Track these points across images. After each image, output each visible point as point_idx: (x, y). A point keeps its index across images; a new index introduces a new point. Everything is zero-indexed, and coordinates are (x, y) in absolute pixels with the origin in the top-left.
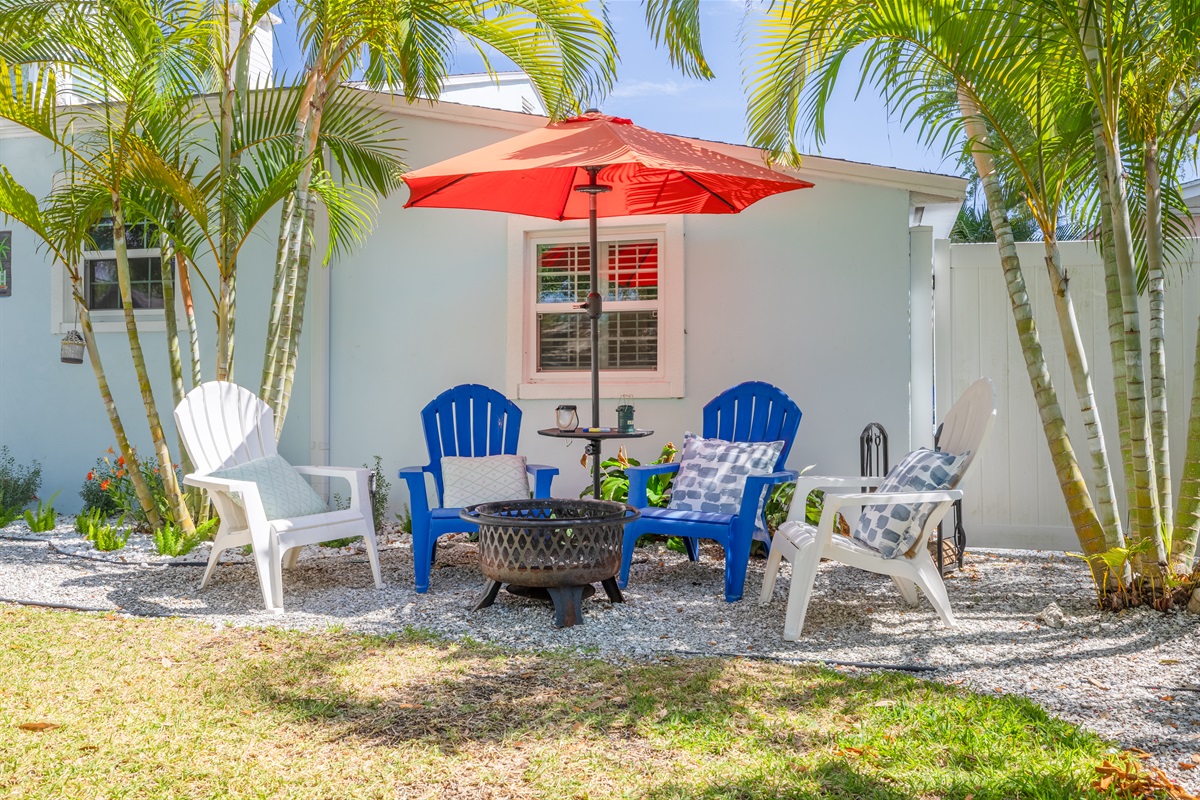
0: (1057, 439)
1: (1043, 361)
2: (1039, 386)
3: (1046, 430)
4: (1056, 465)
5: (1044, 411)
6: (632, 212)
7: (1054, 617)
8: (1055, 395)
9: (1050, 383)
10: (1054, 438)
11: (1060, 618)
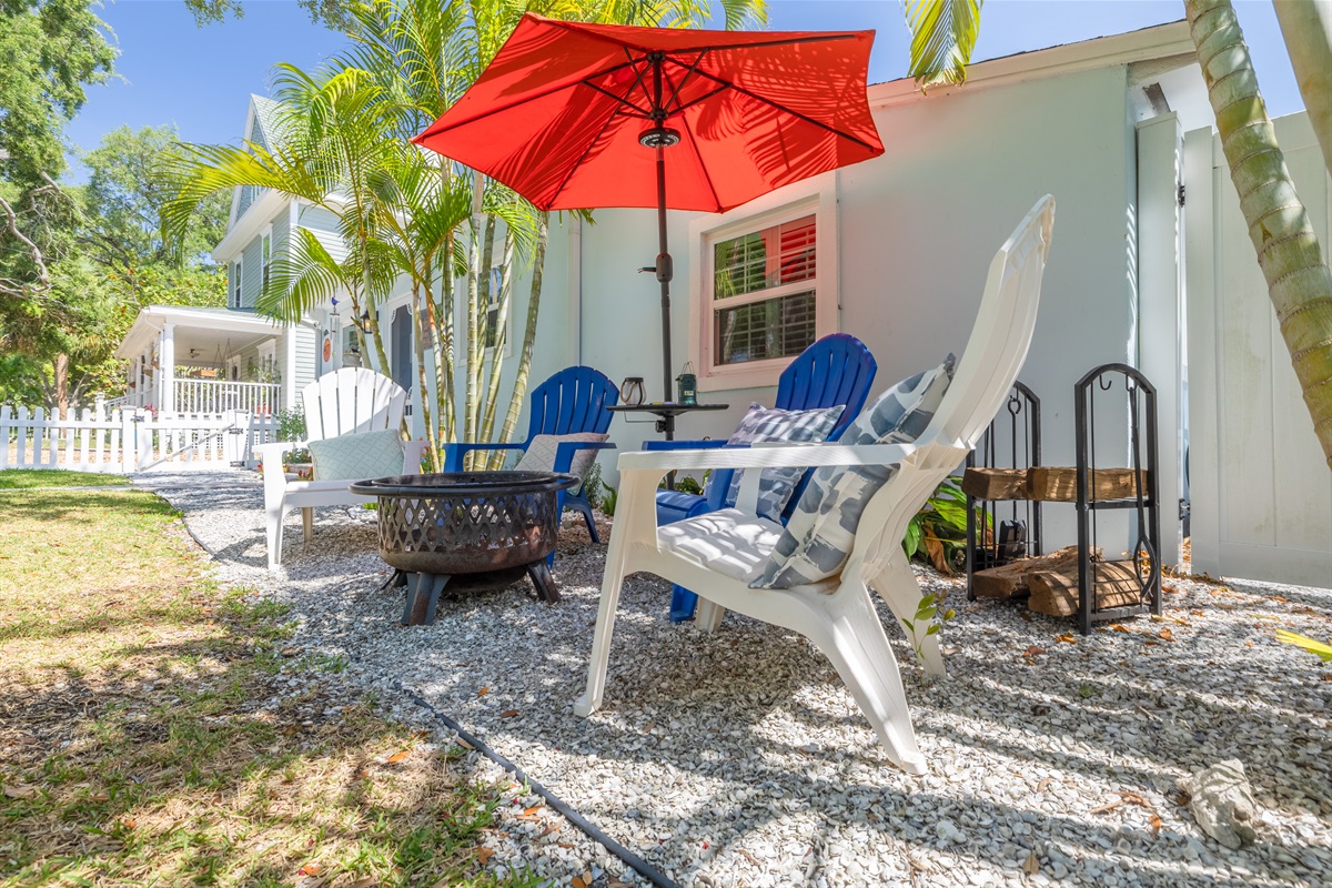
0: (1314, 348)
1: (1281, 178)
2: (1266, 234)
3: (1284, 330)
4: (1312, 408)
5: (1280, 288)
6: (774, 184)
7: (1222, 809)
8: (1315, 247)
9: (1300, 221)
10: (1307, 343)
11: (1241, 816)
